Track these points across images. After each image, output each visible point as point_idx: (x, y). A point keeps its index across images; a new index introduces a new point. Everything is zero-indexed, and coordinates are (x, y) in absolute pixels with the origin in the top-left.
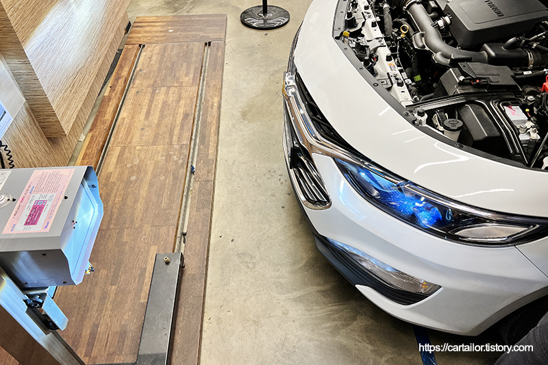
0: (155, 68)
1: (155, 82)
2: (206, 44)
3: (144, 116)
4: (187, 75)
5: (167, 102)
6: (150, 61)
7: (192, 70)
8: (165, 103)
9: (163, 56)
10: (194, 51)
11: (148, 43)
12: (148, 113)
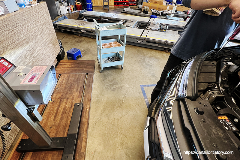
0: (64, 87)
1: (62, 95)
2: (86, 74)
3: (53, 118)
4: (76, 91)
6: (62, 83)
7: (79, 88)
8: (64, 108)
9: (68, 80)
10: (81, 78)
11: (63, 73)
12: (55, 117)
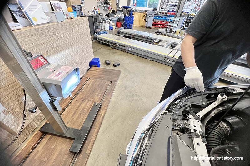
0: (88, 90)
1: (85, 97)
2: (110, 82)
4: (98, 96)
5: (84, 108)
7: (100, 94)
9: (94, 84)
10: (105, 85)
11: (91, 78)
12: (74, 114)
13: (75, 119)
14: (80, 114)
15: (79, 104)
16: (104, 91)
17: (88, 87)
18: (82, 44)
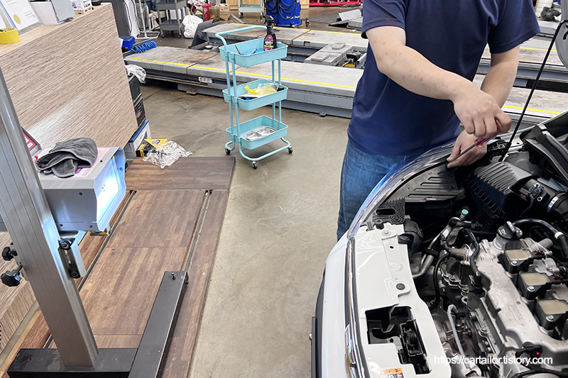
1: (137, 240)
2: (207, 192)
4: (177, 231)
5: (144, 268)
6: (138, 211)
7: (185, 224)
9: (154, 206)
10: (191, 201)
11: (140, 189)
12: (117, 286)
13: (125, 297)
14: (136, 282)
15: (123, 261)
16: (193, 218)
17: (140, 214)
18: (105, 85)
